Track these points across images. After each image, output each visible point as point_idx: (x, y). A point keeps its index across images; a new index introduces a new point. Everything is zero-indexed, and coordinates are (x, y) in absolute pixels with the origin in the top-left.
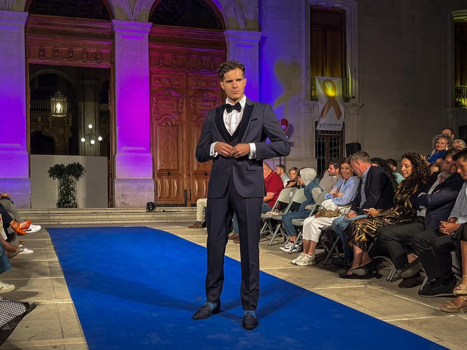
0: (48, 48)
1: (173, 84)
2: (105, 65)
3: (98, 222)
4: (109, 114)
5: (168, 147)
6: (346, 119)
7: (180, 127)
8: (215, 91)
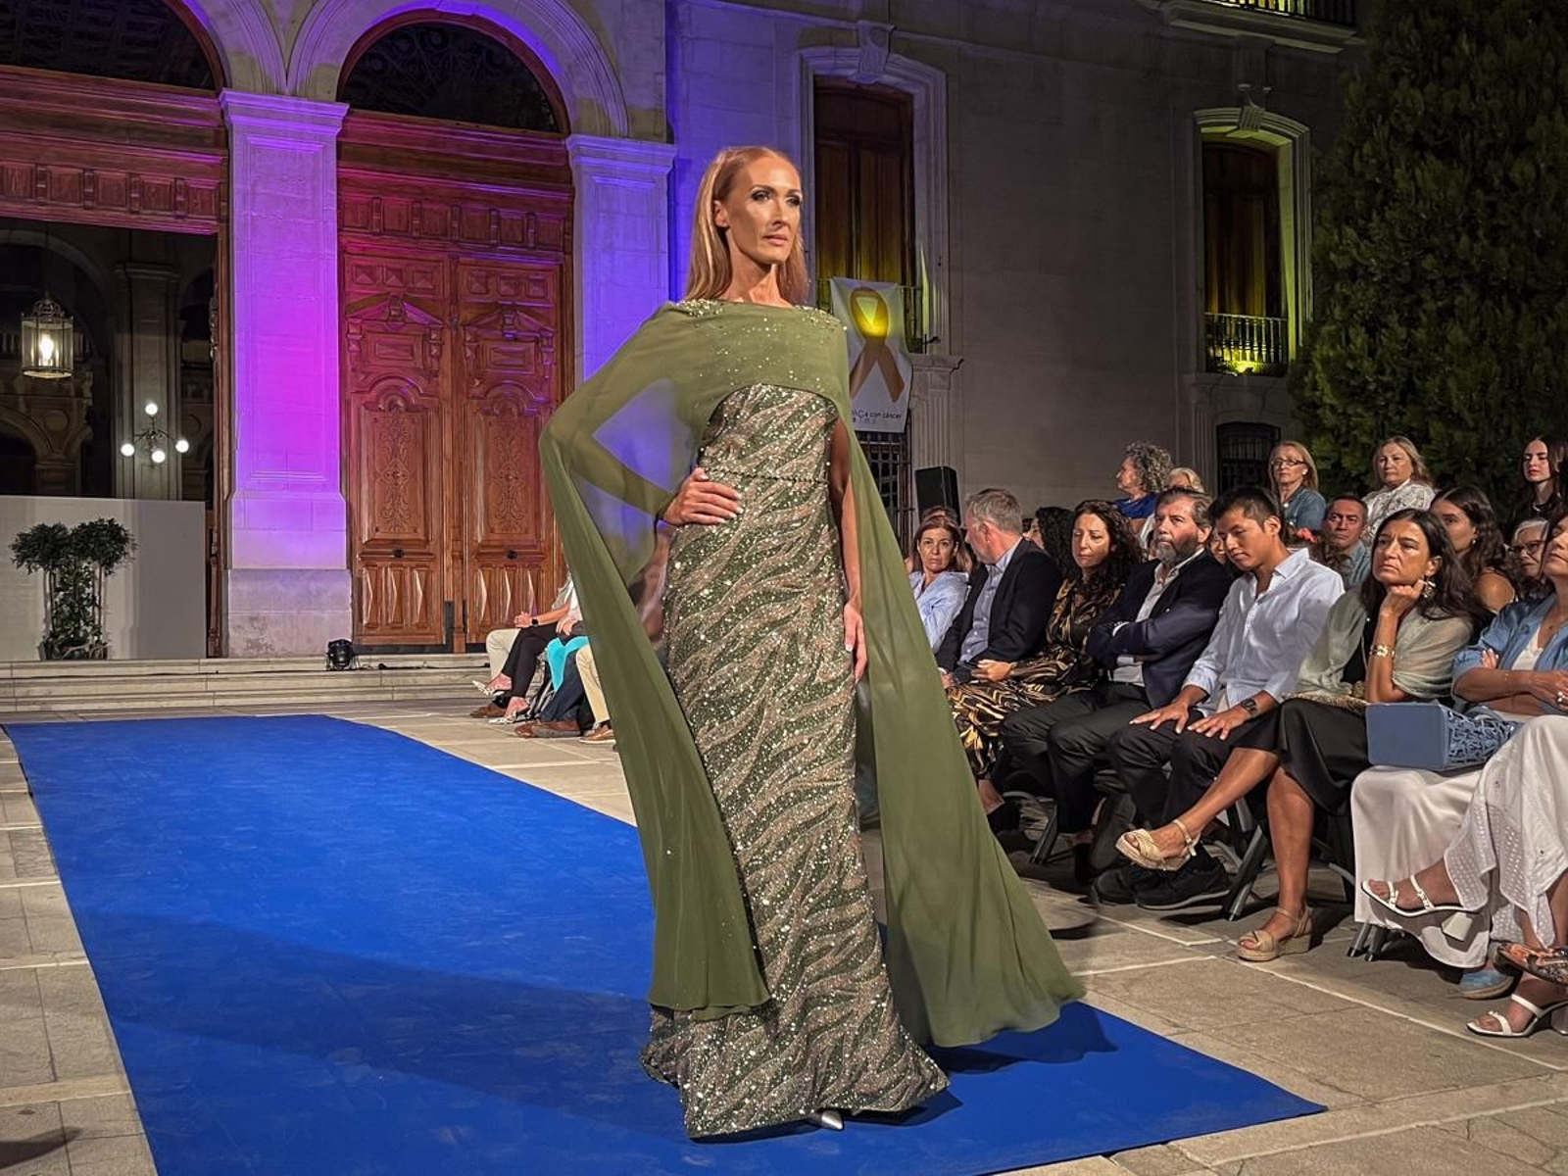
0: (15, 166)
1: (411, 285)
2: (197, 224)
3: (173, 704)
4: (212, 370)
5: (395, 473)
6: (916, 399)
7: (432, 413)
8: (541, 312)
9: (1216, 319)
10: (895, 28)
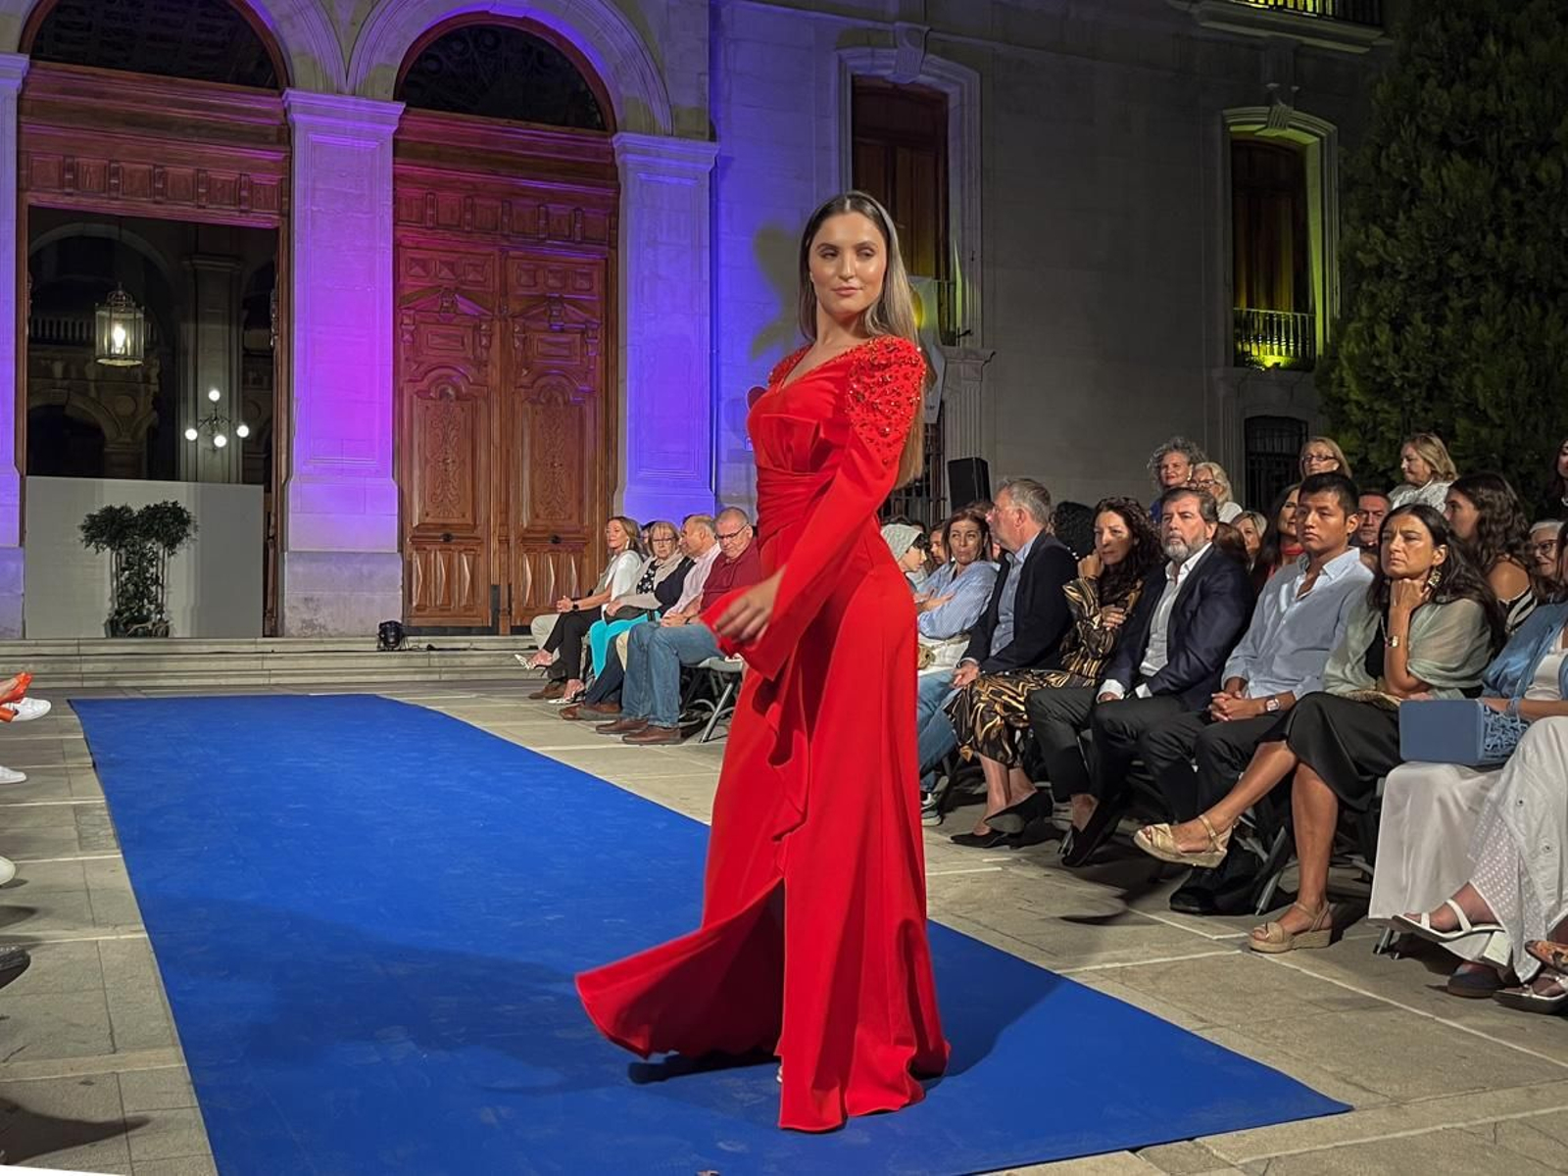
0: (89, 162)
1: (463, 278)
2: (260, 218)
3: (232, 681)
4: (272, 357)
5: (445, 460)
6: (948, 391)
7: (481, 402)
8: (586, 304)
9: (1244, 313)
10: (931, 30)
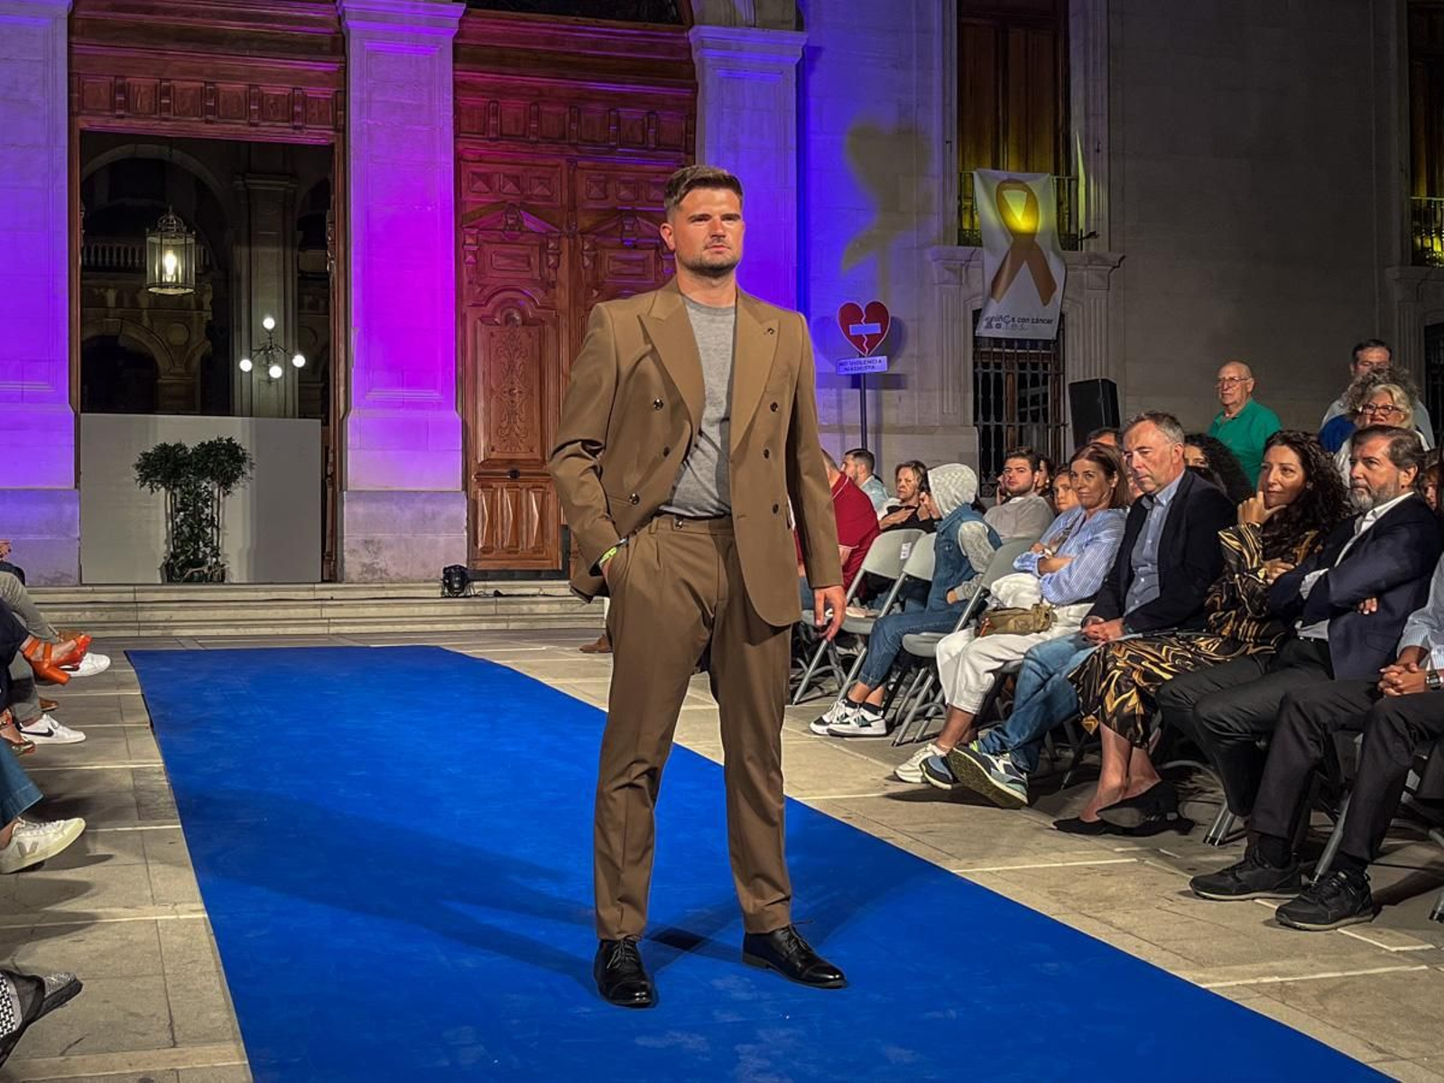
0: (141, 82)
1: (529, 193)
2: (313, 134)
3: (290, 631)
5: (513, 389)
6: (1069, 301)
7: (549, 327)
